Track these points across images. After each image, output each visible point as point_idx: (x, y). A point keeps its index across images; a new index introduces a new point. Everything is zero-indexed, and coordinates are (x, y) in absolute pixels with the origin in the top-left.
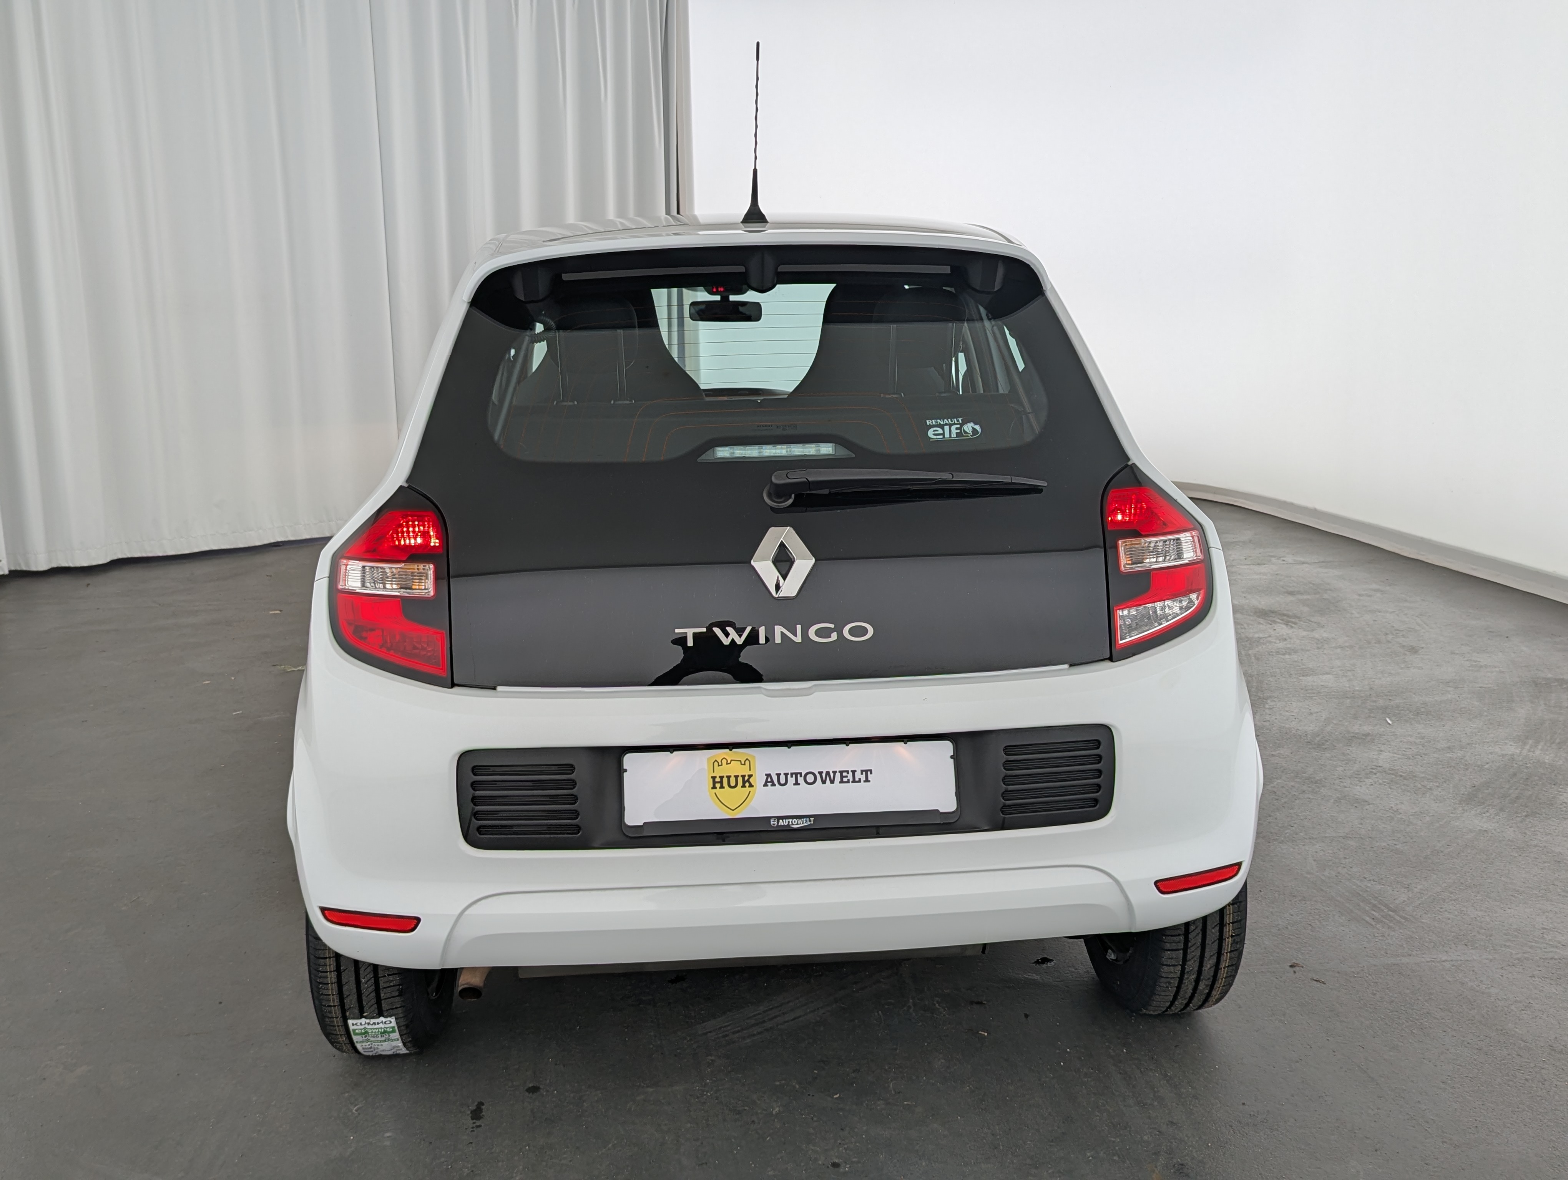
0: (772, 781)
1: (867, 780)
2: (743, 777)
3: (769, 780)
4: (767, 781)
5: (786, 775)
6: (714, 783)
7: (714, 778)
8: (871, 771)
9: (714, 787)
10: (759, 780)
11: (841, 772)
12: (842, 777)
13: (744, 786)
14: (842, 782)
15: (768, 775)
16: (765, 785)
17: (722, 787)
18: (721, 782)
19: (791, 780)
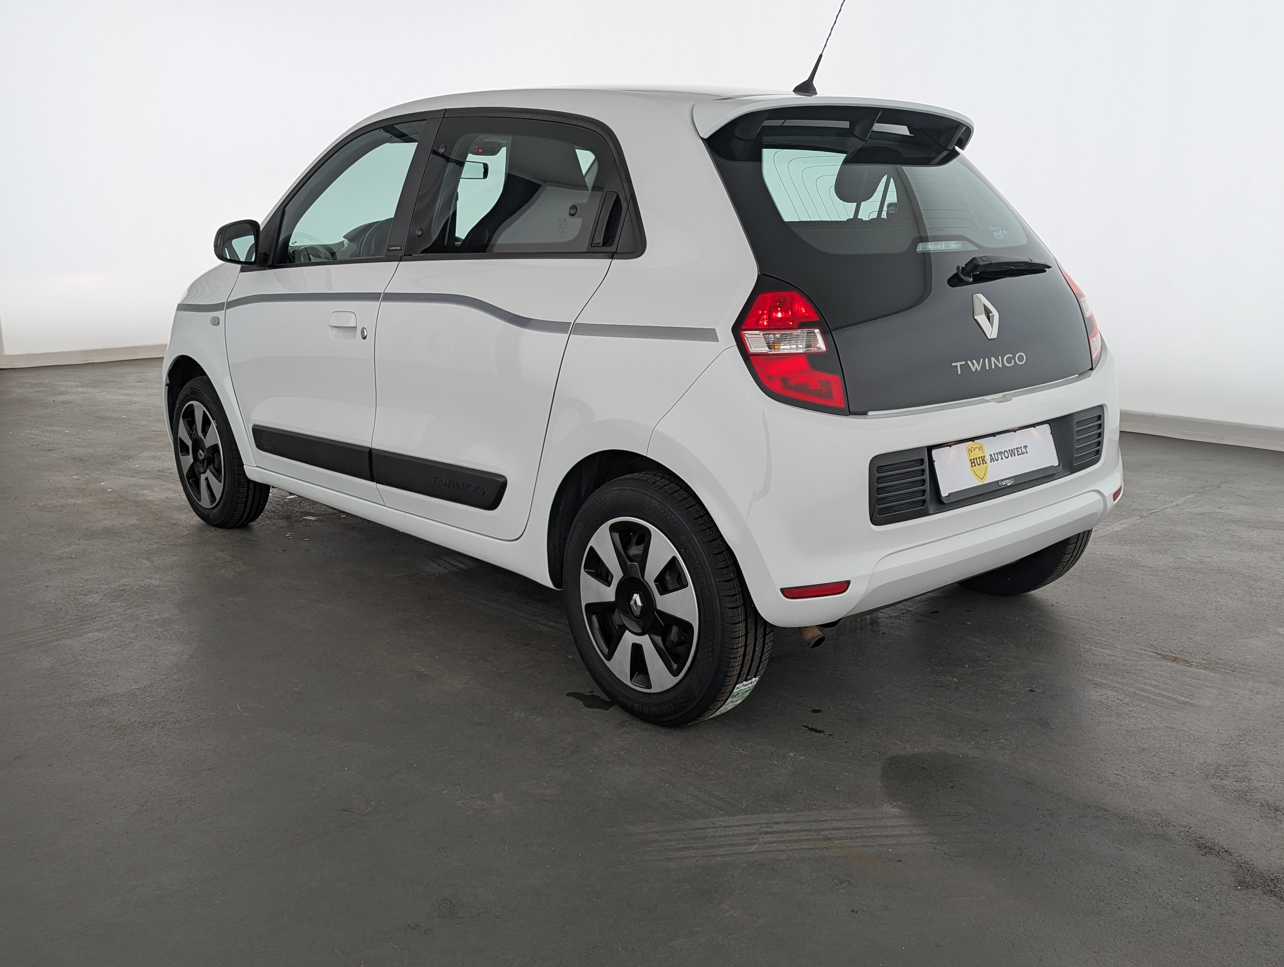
0: (993, 459)
1: (1027, 453)
2: (982, 457)
3: (992, 460)
4: (991, 459)
5: (997, 453)
6: (972, 463)
7: (971, 460)
8: (1026, 446)
9: (972, 466)
10: (988, 459)
11: (1017, 449)
12: (1018, 451)
13: (983, 464)
14: (1018, 455)
15: (991, 455)
16: (991, 462)
17: (975, 466)
18: (974, 462)
19: (1000, 457)
